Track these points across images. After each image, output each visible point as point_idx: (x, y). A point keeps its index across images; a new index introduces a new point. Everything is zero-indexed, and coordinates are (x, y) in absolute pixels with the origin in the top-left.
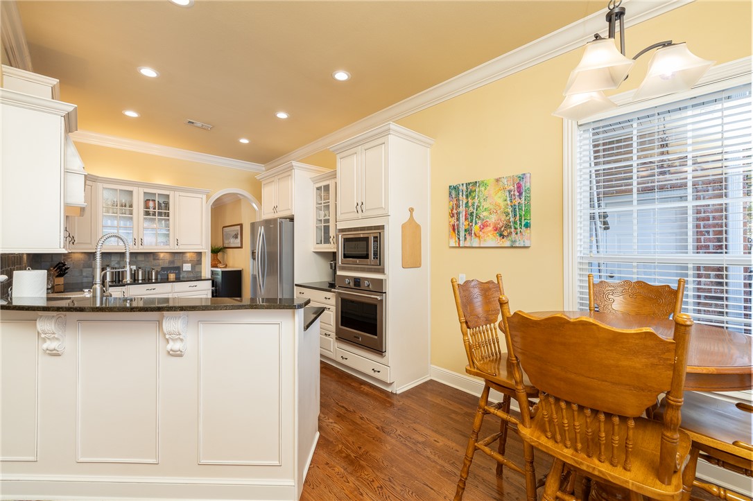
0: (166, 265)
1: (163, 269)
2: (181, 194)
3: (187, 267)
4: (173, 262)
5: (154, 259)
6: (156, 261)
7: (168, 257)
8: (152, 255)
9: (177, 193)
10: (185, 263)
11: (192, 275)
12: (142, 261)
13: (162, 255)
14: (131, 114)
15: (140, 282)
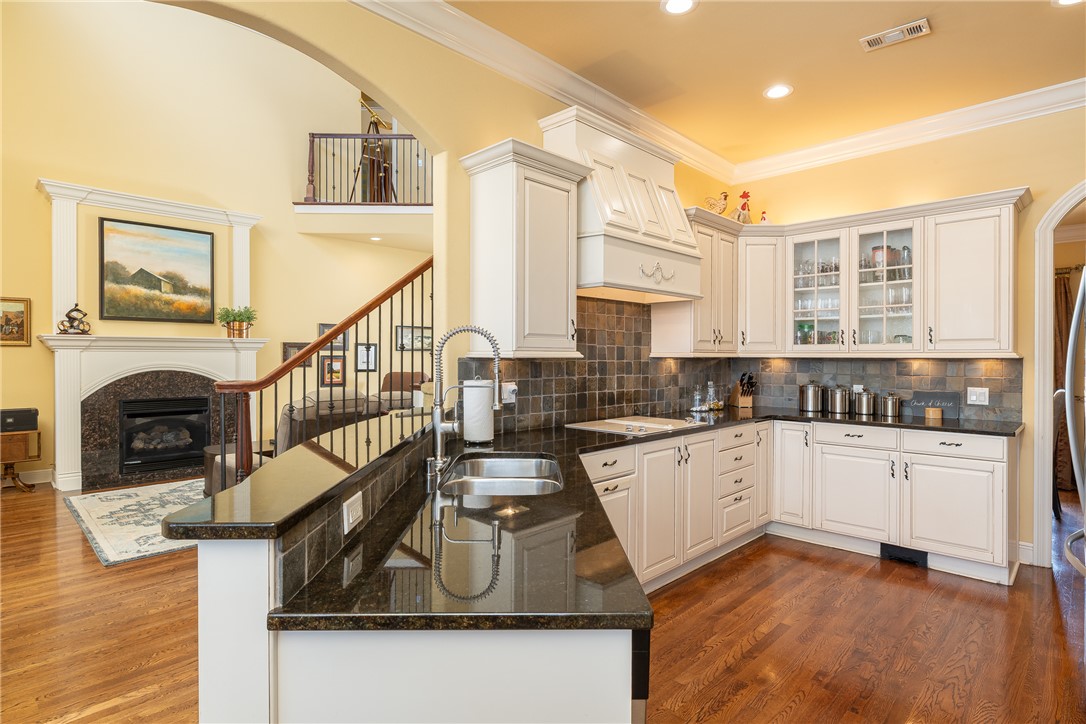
0: (927, 388)
1: (918, 396)
2: (941, 218)
3: (978, 396)
4: (942, 381)
5: (900, 373)
6: (904, 378)
7: (929, 369)
8: (895, 364)
9: (931, 221)
10: (973, 386)
11: (991, 417)
12: (876, 376)
13: (915, 365)
14: (778, 91)
15: (864, 419)
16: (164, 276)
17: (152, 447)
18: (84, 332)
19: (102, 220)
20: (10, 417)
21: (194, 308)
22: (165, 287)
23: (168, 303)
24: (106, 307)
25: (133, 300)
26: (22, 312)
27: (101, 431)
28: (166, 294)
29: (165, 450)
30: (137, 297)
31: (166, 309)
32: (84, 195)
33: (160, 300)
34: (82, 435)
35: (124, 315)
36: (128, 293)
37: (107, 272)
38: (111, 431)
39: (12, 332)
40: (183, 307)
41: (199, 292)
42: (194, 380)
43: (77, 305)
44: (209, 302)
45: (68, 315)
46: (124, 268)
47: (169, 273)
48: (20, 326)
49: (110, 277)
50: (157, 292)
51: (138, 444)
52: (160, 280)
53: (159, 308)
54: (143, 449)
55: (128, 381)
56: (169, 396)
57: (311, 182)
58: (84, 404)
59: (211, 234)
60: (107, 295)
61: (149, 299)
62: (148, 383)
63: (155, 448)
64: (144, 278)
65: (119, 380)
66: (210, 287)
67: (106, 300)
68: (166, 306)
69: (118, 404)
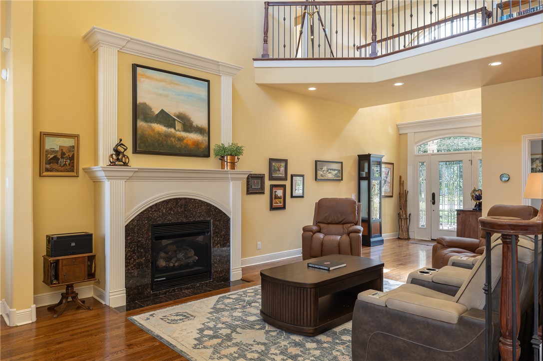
16: (178, 117)
17: (171, 265)
18: (125, 164)
19: (135, 67)
20: (73, 241)
21: (197, 144)
22: (178, 126)
23: (181, 139)
24: (138, 142)
25: (157, 136)
26: (73, 147)
27: (139, 252)
28: (178, 132)
29: (181, 267)
30: (159, 134)
31: (178, 145)
32: (124, 43)
33: (174, 137)
34: (126, 255)
35: (151, 150)
36: (153, 130)
37: (139, 111)
38: (146, 252)
39: (65, 164)
40: (190, 143)
41: (199, 130)
42: (201, 206)
43: (121, 140)
44: (206, 139)
45: (114, 150)
46: (150, 109)
47: (180, 114)
48: (72, 159)
49: (141, 117)
50: (172, 130)
51: (162, 263)
52: (174, 120)
53: (174, 144)
54: (166, 267)
55: (156, 207)
56: (185, 220)
57: (266, 41)
58: (127, 228)
59: (208, 81)
60: (139, 132)
61: (168, 136)
62: (171, 209)
63: (174, 265)
64: (164, 118)
65: (151, 207)
66: (207, 127)
67: (138, 137)
68: (179, 142)
69: (150, 228)
